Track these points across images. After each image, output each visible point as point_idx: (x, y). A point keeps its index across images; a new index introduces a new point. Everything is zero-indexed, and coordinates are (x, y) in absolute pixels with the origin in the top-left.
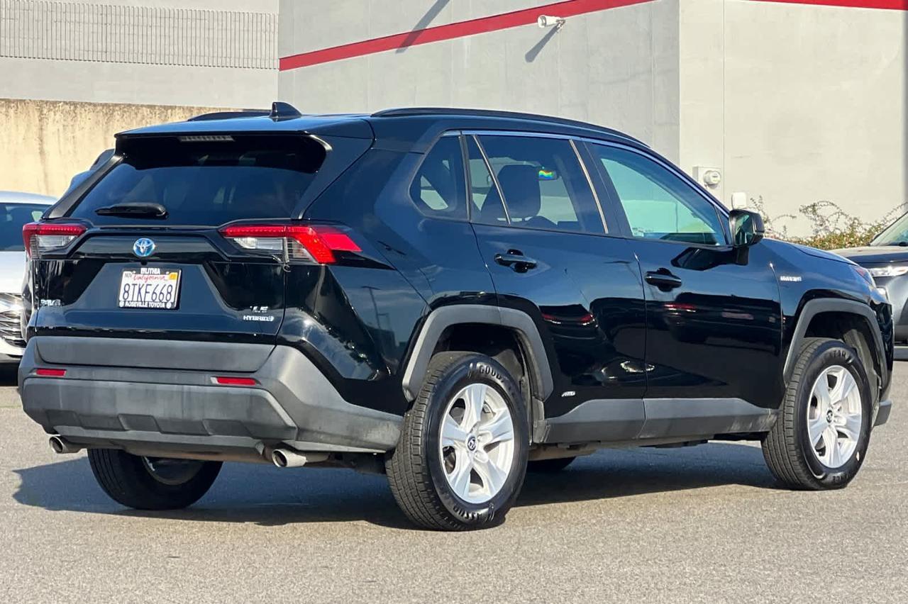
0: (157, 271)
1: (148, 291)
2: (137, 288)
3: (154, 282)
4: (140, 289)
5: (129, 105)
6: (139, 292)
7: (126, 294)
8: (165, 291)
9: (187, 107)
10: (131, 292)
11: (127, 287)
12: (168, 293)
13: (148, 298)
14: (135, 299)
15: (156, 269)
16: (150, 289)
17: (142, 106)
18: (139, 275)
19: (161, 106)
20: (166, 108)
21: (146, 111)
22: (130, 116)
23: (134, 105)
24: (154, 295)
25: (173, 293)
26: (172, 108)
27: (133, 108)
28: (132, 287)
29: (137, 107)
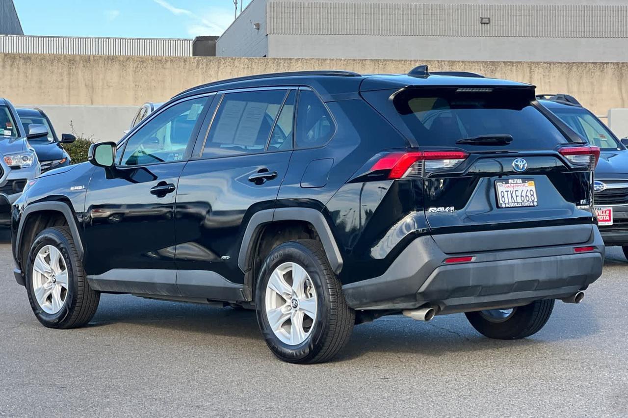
0: (520, 181)
1: (517, 195)
2: (509, 193)
3: (520, 189)
4: (512, 194)
5: (582, 63)
6: (512, 197)
7: (503, 198)
8: (528, 194)
9: (616, 63)
10: (506, 196)
11: (502, 193)
12: (532, 195)
13: (519, 200)
14: (510, 201)
15: (519, 180)
16: (519, 194)
17: (589, 63)
18: (508, 185)
19: (600, 63)
20: (603, 63)
21: (591, 66)
22: (582, 69)
23: (584, 63)
24: (522, 197)
25: (535, 195)
26: (607, 63)
27: (584, 64)
28: (506, 193)
29: (586, 63)
